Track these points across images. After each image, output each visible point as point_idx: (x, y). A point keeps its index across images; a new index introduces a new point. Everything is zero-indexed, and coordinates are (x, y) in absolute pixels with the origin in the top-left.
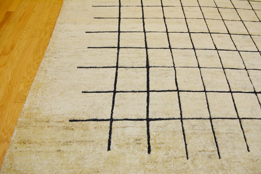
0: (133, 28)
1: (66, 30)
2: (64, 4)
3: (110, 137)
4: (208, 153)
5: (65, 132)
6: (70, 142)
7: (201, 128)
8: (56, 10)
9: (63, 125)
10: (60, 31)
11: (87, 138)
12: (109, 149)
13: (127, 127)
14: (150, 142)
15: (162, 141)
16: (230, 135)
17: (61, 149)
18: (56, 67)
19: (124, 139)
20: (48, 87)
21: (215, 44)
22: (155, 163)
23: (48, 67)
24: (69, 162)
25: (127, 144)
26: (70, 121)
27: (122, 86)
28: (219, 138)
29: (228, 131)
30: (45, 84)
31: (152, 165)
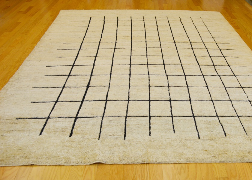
0: (85, 63)
1: (31, 65)
2: (35, 49)
3: (43, 128)
4: (116, 136)
5: (10, 125)
6: (13, 131)
7: (116, 122)
8: (27, 53)
9: (10, 121)
10: (26, 66)
11: (26, 128)
12: (40, 134)
13: (58, 122)
14: (73, 130)
15: (82, 130)
16: (138, 125)
17: (4, 135)
18: (16, 88)
19: (53, 129)
20: (6, 100)
21: (149, 71)
22: (72, 142)
23: (10, 88)
24: (8, 142)
25: (55, 131)
26: (17, 119)
27: (63, 98)
28: (129, 127)
29: (137, 124)
30: (4, 98)
31: (70, 143)
